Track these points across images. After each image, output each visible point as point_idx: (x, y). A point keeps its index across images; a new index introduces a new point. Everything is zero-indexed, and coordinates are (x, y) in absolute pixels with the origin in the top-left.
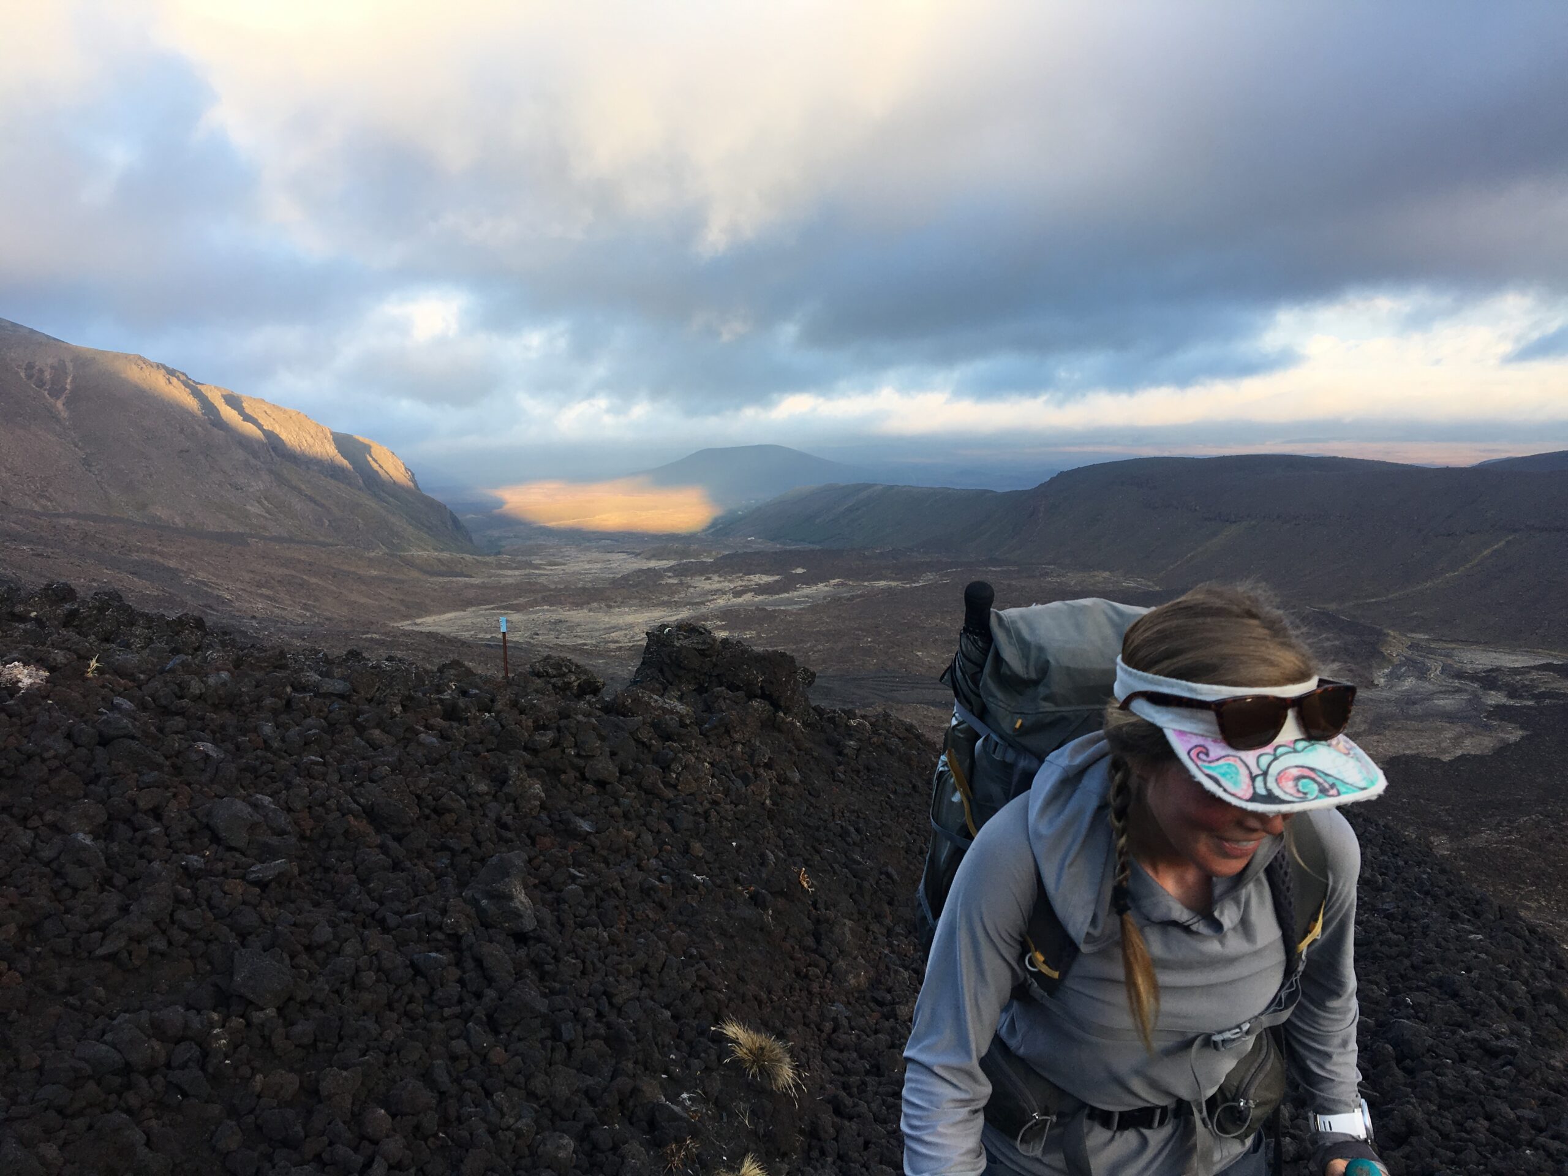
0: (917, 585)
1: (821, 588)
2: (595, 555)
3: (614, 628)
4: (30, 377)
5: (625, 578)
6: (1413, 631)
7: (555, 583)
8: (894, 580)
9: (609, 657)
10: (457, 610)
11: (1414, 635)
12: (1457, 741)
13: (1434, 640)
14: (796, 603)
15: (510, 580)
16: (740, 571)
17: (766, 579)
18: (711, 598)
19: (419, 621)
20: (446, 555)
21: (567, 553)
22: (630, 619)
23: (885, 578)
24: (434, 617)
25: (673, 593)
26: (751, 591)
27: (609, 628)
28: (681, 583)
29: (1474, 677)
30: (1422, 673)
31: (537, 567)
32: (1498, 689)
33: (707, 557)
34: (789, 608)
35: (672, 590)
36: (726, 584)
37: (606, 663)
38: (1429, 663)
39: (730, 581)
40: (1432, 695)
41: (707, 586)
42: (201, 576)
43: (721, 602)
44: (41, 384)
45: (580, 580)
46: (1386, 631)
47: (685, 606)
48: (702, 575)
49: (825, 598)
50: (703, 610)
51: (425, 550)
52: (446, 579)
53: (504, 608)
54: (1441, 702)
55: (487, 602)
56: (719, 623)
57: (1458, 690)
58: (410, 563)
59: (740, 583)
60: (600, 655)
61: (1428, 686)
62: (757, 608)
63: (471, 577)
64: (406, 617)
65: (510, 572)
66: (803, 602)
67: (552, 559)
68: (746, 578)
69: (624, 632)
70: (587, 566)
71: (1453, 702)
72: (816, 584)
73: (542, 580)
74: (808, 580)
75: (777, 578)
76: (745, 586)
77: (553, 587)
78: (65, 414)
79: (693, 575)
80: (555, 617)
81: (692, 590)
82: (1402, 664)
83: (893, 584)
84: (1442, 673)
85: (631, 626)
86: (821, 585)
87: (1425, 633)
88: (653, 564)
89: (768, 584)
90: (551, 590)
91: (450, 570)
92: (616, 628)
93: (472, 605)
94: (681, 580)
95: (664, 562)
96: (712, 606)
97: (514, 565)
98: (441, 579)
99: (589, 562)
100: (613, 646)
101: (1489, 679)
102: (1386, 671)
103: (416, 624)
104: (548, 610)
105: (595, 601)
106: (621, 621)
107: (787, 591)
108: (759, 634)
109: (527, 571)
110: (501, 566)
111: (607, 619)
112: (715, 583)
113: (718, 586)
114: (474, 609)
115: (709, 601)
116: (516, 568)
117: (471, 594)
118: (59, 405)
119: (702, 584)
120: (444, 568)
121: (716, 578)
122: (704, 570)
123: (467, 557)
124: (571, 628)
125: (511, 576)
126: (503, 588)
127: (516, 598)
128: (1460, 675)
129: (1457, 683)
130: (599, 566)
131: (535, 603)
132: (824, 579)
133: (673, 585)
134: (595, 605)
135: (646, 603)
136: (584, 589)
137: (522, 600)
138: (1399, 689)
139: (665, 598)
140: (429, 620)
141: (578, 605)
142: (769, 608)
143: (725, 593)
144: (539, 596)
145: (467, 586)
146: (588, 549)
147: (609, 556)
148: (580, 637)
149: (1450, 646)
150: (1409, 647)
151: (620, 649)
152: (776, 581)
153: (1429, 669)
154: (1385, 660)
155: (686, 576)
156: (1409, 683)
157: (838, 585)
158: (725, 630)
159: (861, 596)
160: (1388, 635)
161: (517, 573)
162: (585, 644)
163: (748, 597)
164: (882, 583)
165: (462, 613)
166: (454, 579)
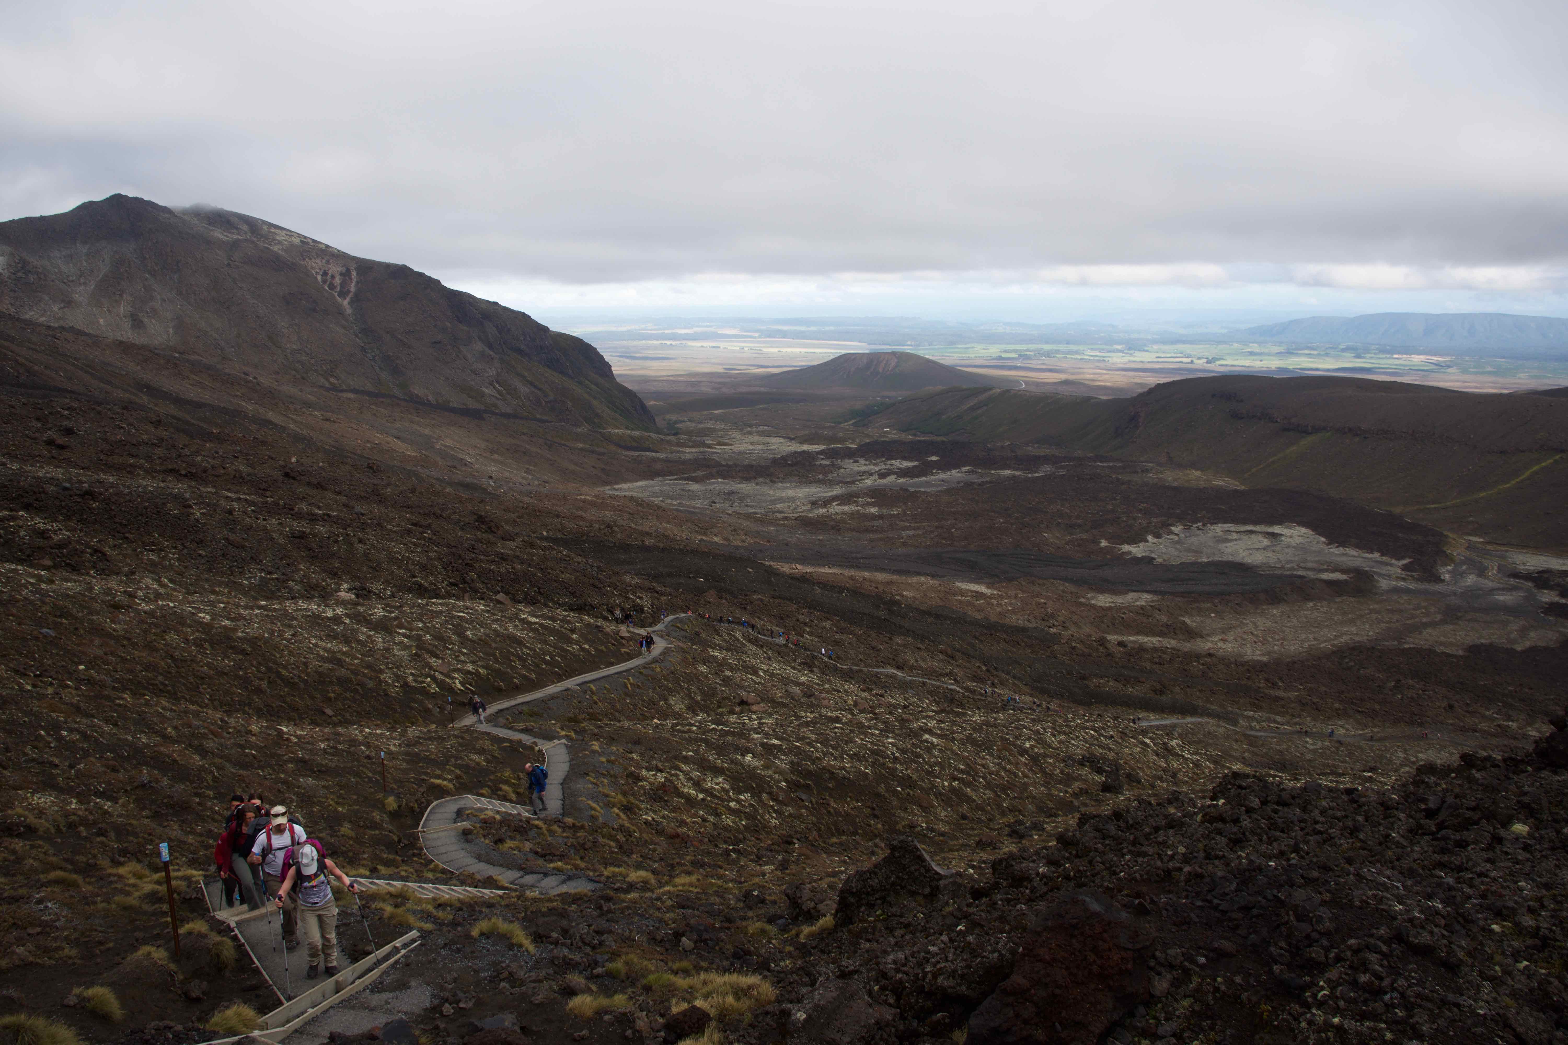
0: (1036, 475)
1: (954, 475)
2: (756, 438)
3: (779, 500)
4: (324, 282)
5: (784, 458)
6: (1470, 535)
7: (725, 459)
8: (1017, 470)
9: (778, 525)
10: (648, 479)
11: (1471, 538)
12: (1523, 632)
13: (1488, 543)
14: (934, 485)
15: (689, 456)
16: (883, 456)
17: (906, 464)
18: (859, 478)
19: (617, 487)
20: (637, 433)
21: (733, 436)
22: (791, 493)
23: (1009, 468)
24: (628, 484)
25: (825, 473)
26: (894, 473)
27: (775, 500)
28: (833, 465)
29: (1528, 577)
30: (1482, 572)
31: (709, 446)
32: (1551, 588)
33: (852, 443)
34: (928, 490)
35: (825, 470)
36: (872, 467)
37: (777, 531)
38: (1486, 563)
39: (874, 464)
40: (1492, 591)
41: (856, 468)
42: (448, 442)
43: (869, 482)
44: (332, 287)
45: (746, 458)
46: (1445, 533)
47: (838, 484)
48: (850, 458)
49: (958, 482)
50: (854, 488)
51: (619, 428)
52: (637, 454)
53: (685, 479)
54: (1501, 598)
55: (671, 473)
56: (869, 500)
57: (1514, 588)
58: (608, 439)
59: (883, 466)
60: (771, 523)
61: (1490, 584)
62: (901, 489)
63: (657, 452)
64: (606, 483)
65: (688, 450)
66: (940, 485)
67: (721, 440)
68: (889, 462)
69: (787, 504)
70: (751, 447)
71: (1511, 597)
72: (950, 470)
73: (715, 457)
74: (944, 466)
75: (916, 463)
76: (888, 469)
77: (724, 463)
78: (349, 311)
79: (842, 458)
80: (728, 488)
81: (842, 471)
82: (1463, 563)
83: (1017, 473)
84: (1498, 572)
85: (792, 499)
86: (954, 472)
87: (1480, 536)
88: (806, 447)
89: (908, 468)
90: (724, 466)
91: (638, 445)
92: (781, 500)
93: (659, 475)
94: (832, 462)
95: (815, 446)
96: (861, 485)
97: (691, 444)
98: (632, 453)
99: (752, 444)
100: (779, 516)
101: (1542, 579)
102: (1449, 568)
103: (615, 489)
104: (722, 483)
105: (762, 476)
106: (784, 495)
107: (925, 475)
108: (904, 512)
109: (702, 449)
110: (679, 444)
111: (771, 492)
112: (862, 466)
113: (863, 468)
114: (660, 478)
115: (859, 481)
116: (693, 447)
117: (658, 466)
118: (346, 303)
119: (851, 466)
120: (634, 444)
121: (862, 461)
122: (850, 454)
123: (653, 435)
124: (742, 499)
125: (689, 453)
126: (684, 462)
127: (695, 471)
128: (1516, 575)
129: (1512, 581)
130: (760, 447)
131: (711, 476)
132: (957, 466)
133: (827, 465)
134: (761, 480)
135: (805, 480)
136: (751, 466)
137: (700, 473)
138: (1463, 584)
139: (821, 477)
140: (625, 486)
141: (748, 479)
142: (911, 489)
143: (871, 475)
144: (714, 470)
145: (655, 460)
146: (750, 433)
147: (768, 440)
148: (751, 507)
149: (1502, 548)
150: (1468, 548)
151: (786, 518)
152: (915, 467)
153: (1486, 568)
154: (1449, 559)
155: (837, 459)
156: (1471, 580)
157: (968, 472)
158: (874, 506)
159: (990, 482)
160: (1447, 536)
161: (693, 450)
162: (756, 513)
163: (892, 478)
164: (1007, 472)
165: (651, 482)
166: (643, 453)
